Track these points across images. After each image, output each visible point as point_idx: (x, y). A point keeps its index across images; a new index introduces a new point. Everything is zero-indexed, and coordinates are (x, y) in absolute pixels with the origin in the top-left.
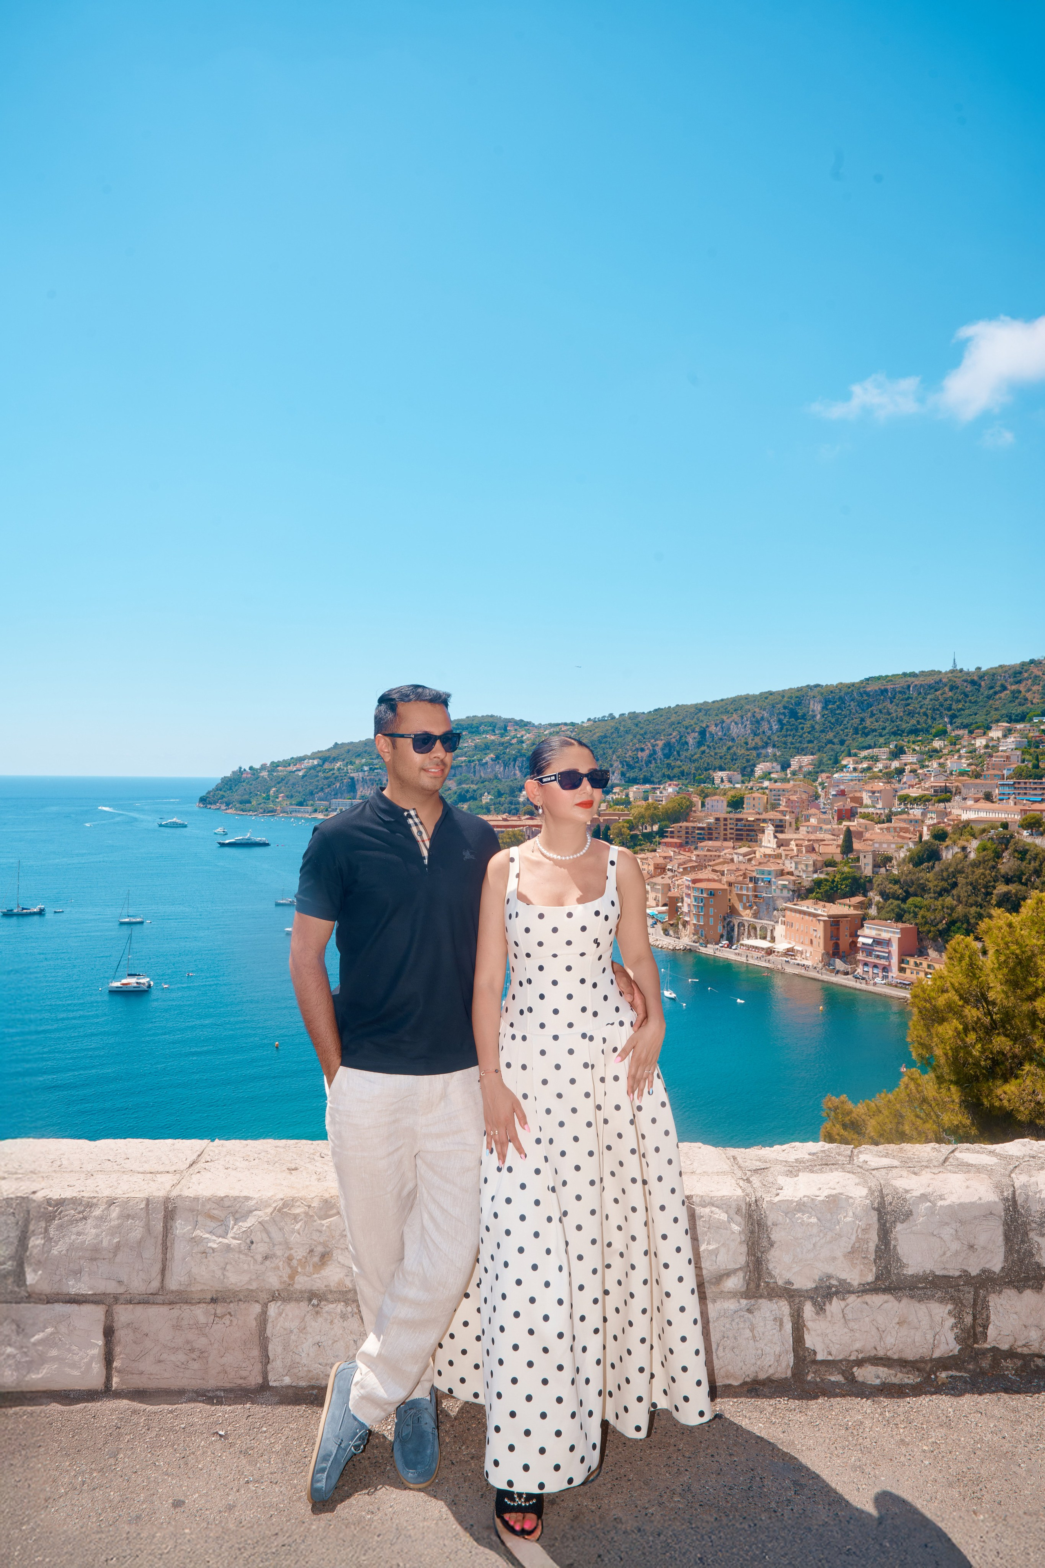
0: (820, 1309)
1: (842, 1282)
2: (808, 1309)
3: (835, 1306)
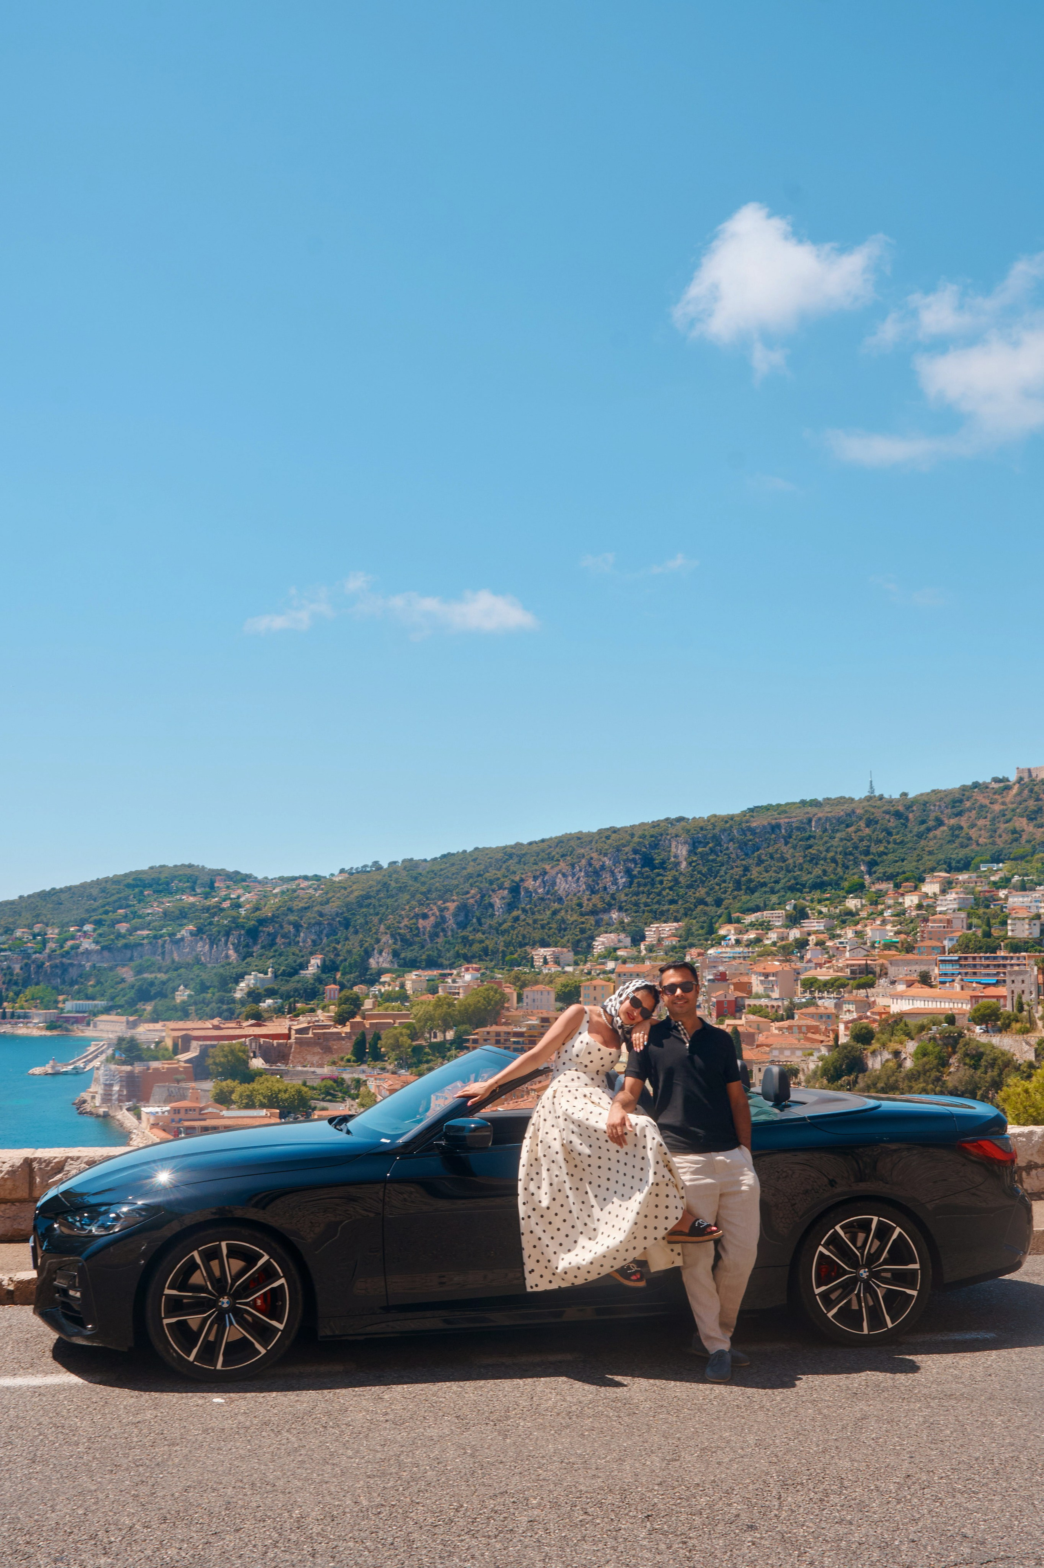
0: (1028, 1174)
1: (1036, 1163)
2: (1024, 1174)
3: (1034, 1172)
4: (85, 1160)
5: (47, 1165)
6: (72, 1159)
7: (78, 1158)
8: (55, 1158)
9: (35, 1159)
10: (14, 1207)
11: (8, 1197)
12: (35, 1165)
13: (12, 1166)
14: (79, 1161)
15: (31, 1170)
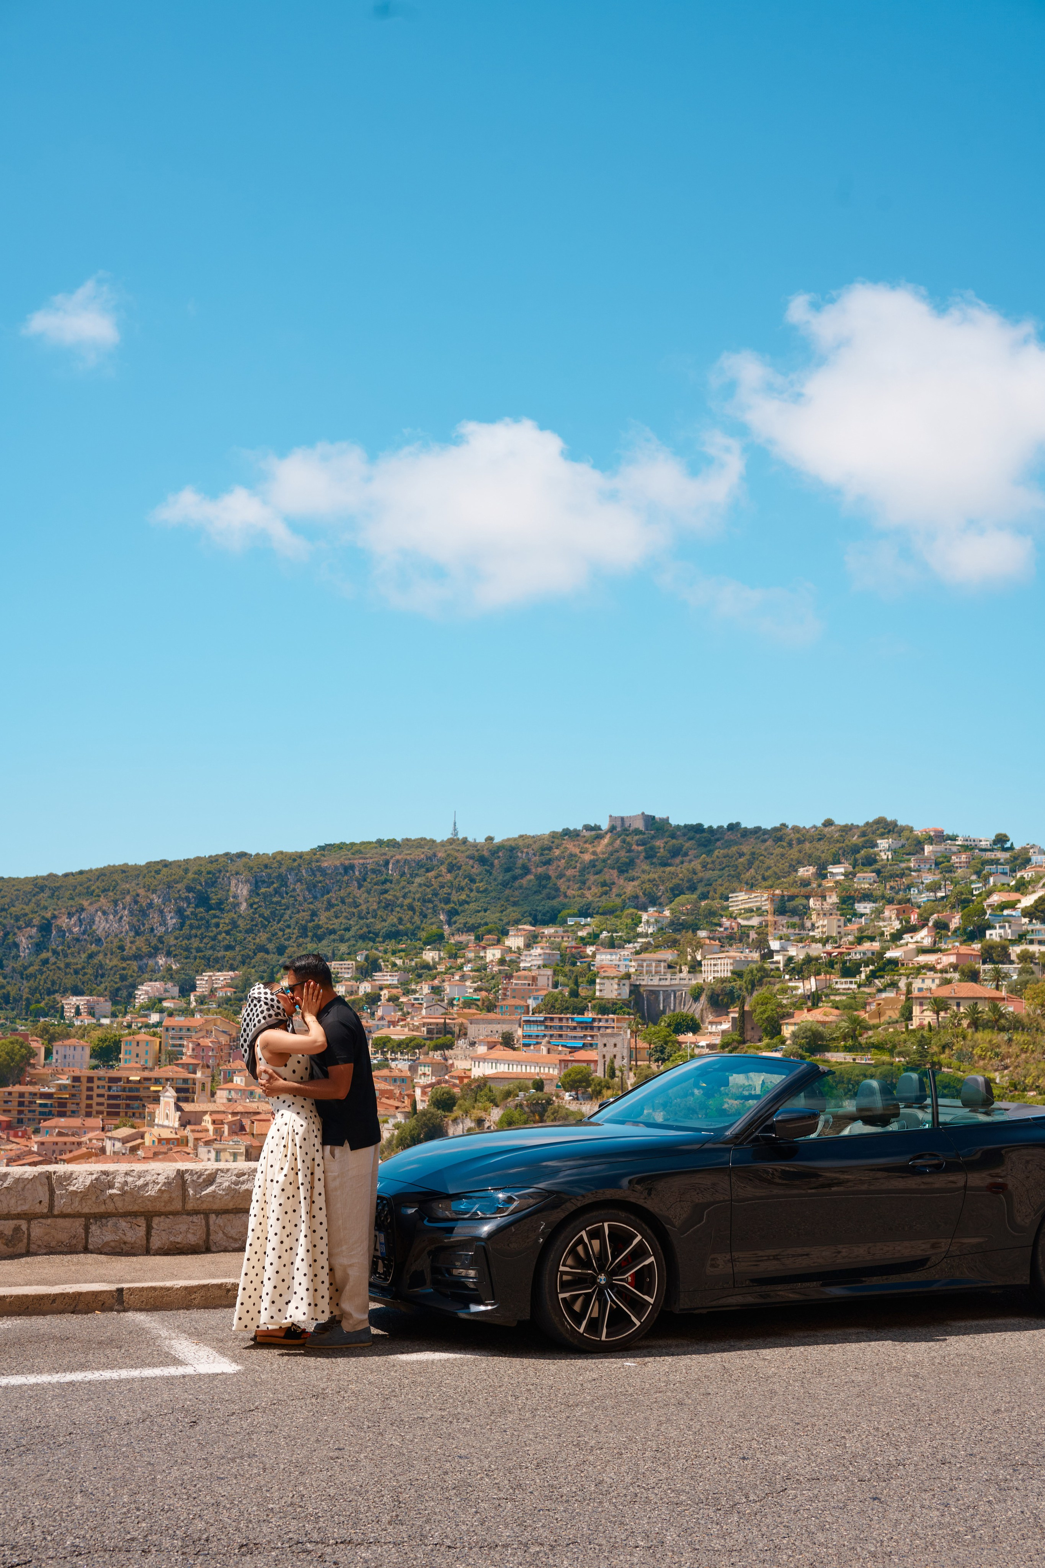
4: (235, 1172)
5: (199, 1177)
6: (222, 1171)
7: (228, 1170)
8: (206, 1170)
9: (187, 1171)
10: (168, 1220)
11: (163, 1210)
12: (187, 1176)
13: (167, 1178)
14: (229, 1174)
15: (184, 1182)
